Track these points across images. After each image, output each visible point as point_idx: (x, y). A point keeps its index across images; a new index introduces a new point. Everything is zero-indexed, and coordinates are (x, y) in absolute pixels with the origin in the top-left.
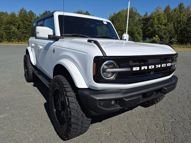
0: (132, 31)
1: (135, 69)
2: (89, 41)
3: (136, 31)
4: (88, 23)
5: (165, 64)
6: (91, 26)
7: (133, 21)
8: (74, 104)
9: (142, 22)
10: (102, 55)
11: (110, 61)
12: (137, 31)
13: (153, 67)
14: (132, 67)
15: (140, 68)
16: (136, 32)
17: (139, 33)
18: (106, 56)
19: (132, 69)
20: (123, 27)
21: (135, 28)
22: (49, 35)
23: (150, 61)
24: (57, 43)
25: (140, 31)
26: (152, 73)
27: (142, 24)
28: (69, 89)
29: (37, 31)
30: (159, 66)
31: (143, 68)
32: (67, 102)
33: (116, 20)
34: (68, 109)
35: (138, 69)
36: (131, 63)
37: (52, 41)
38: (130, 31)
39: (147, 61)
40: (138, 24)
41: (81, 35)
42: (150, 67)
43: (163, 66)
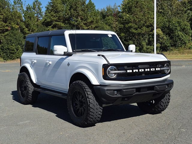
0: (169, 26)
1: (128, 71)
2: (99, 55)
3: (177, 25)
4: (94, 38)
5: (154, 69)
6: (97, 40)
7: (171, 6)
8: (91, 96)
9: (189, 8)
10: (107, 63)
11: (112, 67)
12: (180, 25)
13: (143, 70)
14: (126, 70)
15: (133, 71)
16: (179, 28)
17: (184, 29)
18: (110, 64)
19: (127, 71)
20: (150, 19)
21: (175, 20)
22: (64, 52)
23: (139, 66)
24: (70, 58)
25: (185, 25)
26: (143, 75)
27: (189, 11)
28: (87, 87)
29: (55, 49)
30: (149, 70)
31: (134, 71)
32: (86, 95)
33: (135, 7)
34: (88, 99)
35: (131, 71)
36: (126, 67)
37: (64, 57)
38: (166, 27)
39: (138, 66)
40: (180, 12)
41: (89, 50)
42: (140, 70)
43: (152, 70)
